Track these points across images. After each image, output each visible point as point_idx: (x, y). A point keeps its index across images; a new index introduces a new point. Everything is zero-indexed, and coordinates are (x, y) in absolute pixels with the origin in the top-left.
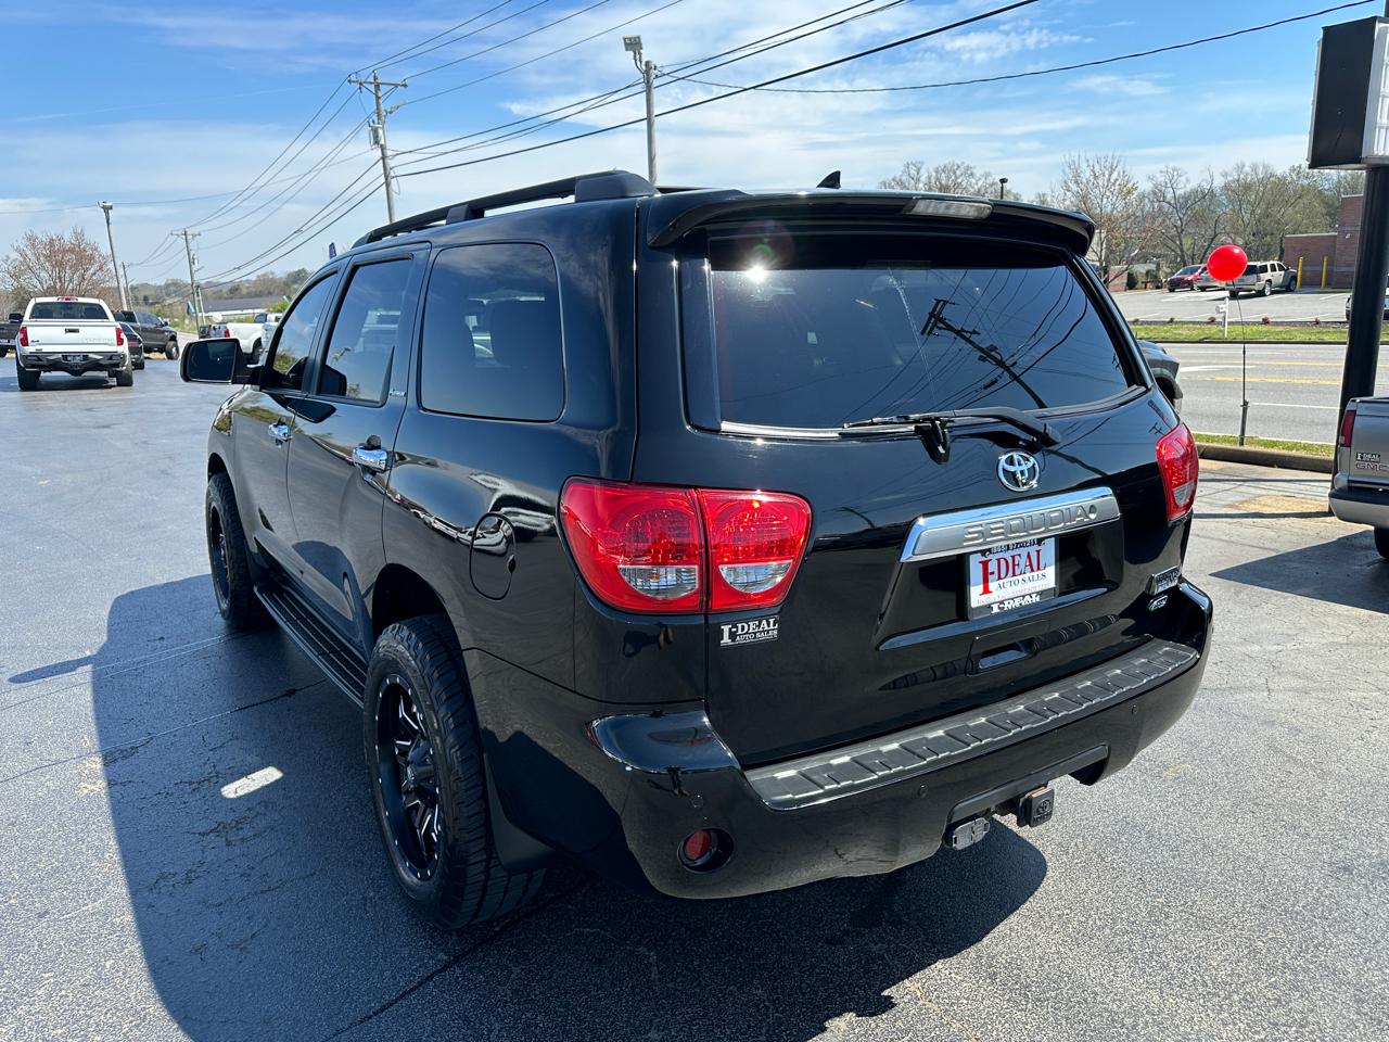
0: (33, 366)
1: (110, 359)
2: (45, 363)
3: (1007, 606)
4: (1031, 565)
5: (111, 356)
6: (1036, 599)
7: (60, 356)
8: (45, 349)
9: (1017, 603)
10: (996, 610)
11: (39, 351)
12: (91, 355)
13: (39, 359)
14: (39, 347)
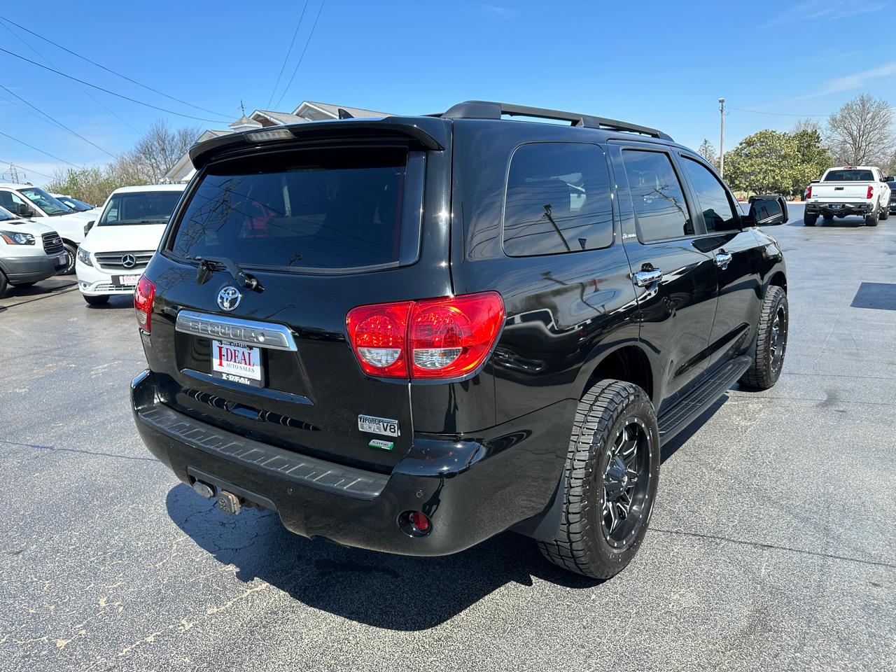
0: (812, 211)
1: (860, 207)
2: (818, 209)
3: (231, 378)
4: (245, 360)
5: (860, 205)
6: (248, 383)
7: (827, 205)
8: (820, 200)
9: (236, 379)
10: (224, 377)
11: (816, 202)
12: (847, 205)
13: (815, 207)
14: (816, 199)
